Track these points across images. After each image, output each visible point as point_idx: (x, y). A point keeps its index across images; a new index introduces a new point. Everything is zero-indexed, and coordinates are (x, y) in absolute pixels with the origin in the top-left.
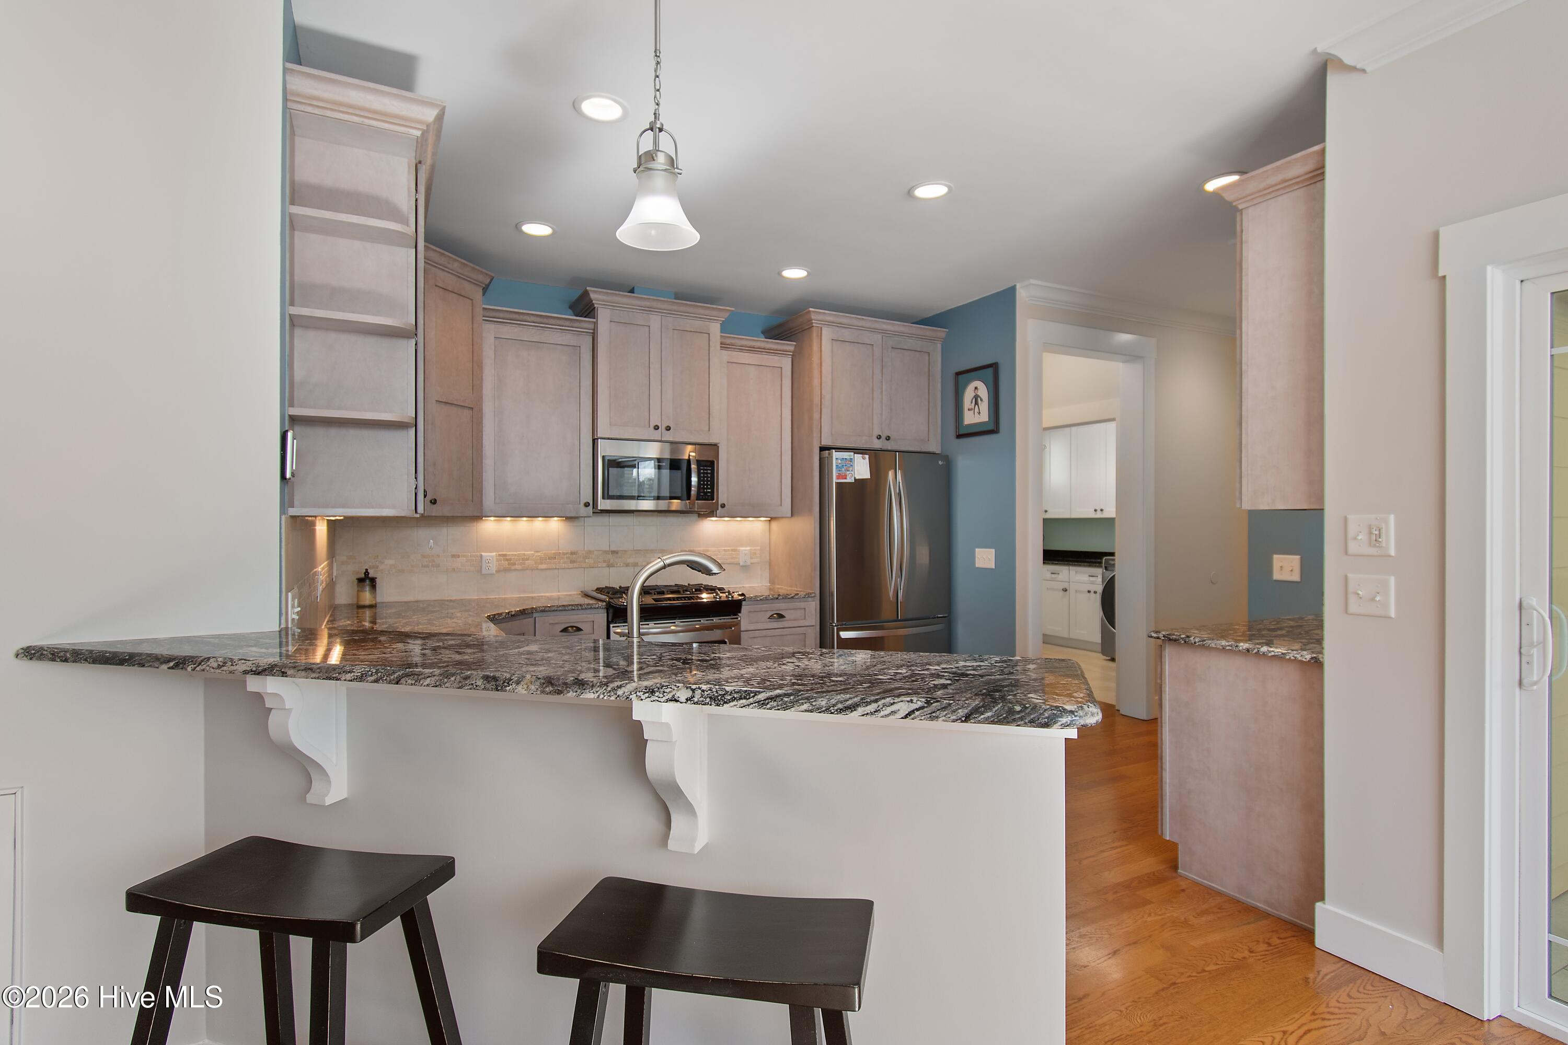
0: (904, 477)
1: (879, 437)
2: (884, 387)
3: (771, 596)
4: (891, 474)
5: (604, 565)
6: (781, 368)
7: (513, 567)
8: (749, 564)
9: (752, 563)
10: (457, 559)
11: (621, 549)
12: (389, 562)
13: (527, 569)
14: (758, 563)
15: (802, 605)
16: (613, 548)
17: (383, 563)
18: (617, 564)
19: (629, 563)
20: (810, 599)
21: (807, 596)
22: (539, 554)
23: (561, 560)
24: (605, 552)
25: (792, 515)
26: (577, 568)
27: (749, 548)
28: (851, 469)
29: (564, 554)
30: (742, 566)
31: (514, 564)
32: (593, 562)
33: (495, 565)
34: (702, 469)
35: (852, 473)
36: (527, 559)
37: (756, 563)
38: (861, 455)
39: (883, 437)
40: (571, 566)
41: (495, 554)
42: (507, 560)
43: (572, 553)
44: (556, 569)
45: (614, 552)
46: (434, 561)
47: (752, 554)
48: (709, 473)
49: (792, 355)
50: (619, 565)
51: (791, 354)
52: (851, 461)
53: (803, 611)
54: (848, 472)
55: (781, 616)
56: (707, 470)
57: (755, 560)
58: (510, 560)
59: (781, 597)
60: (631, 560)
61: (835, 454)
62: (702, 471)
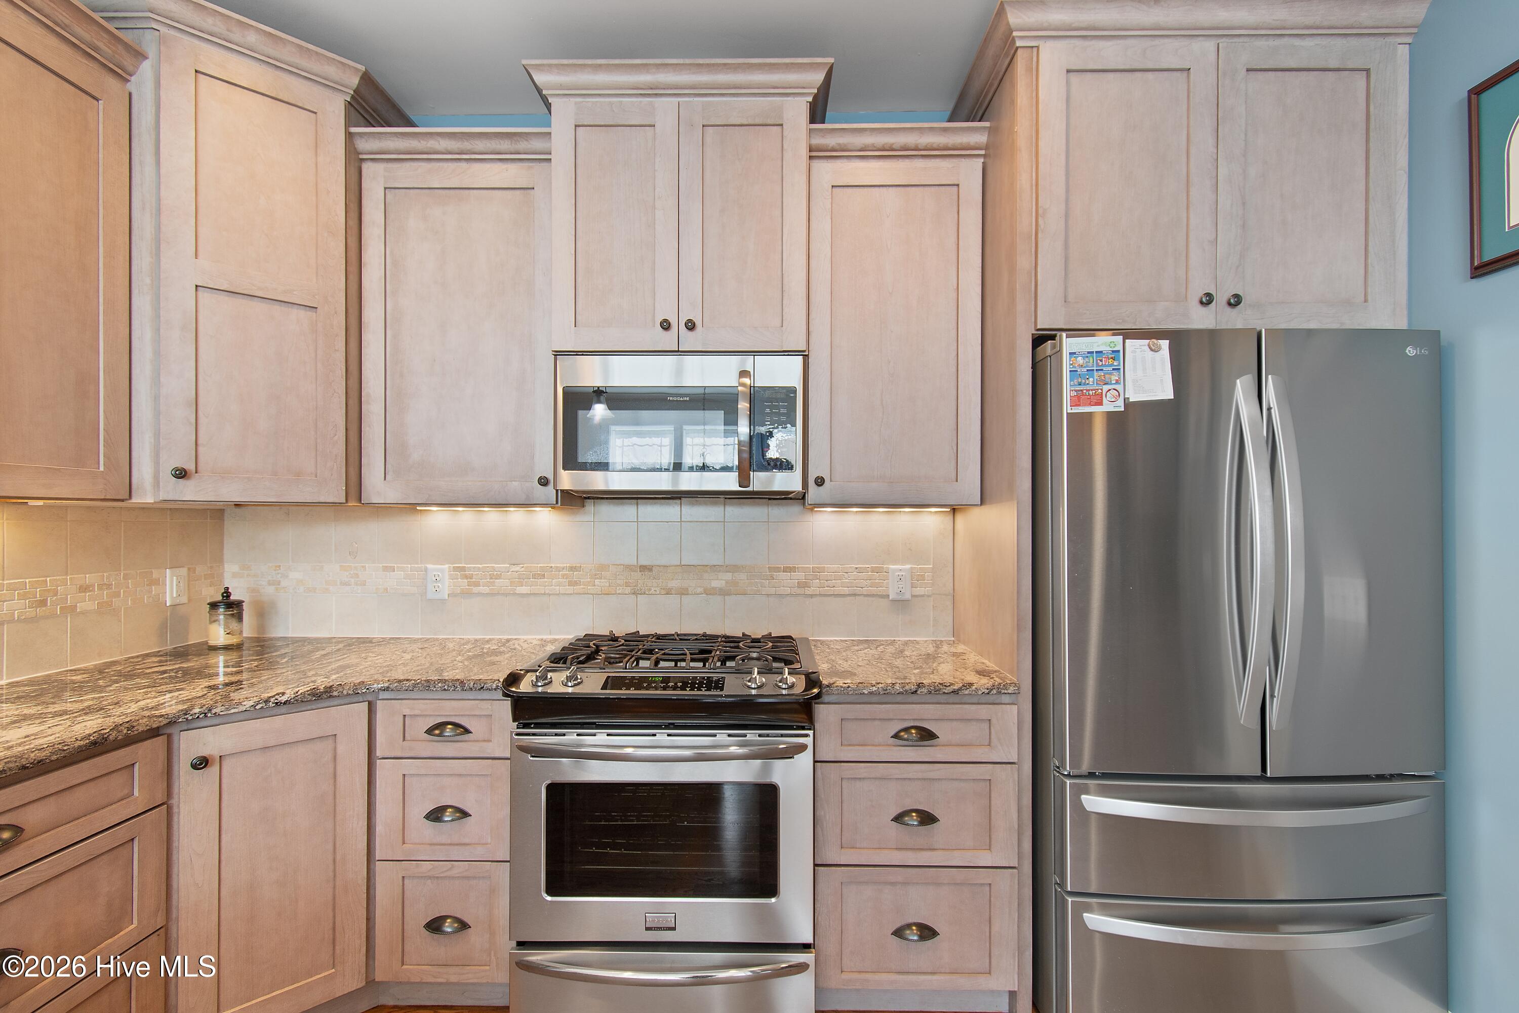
0: (1287, 396)
1: (1207, 300)
2: (1223, 171)
3: (897, 687)
4: (1242, 389)
5: (628, 590)
6: (958, 185)
7: (476, 590)
8: (908, 596)
9: (913, 596)
10: (391, 573)
11: (658, 563)
12: (295, 575)
13: (498, 594)
14: (929, 596)
15: (983, 711)
16: (644, 562)
17: (287, 576)
18: (650, 590)
19: (670, 589)
20: (1005, 698)
21: (995, 691)
22: (517, 568)
23: (553, 579)
24: (629, 568)
25: (983, 502)
26: (580, 594)
27: (908, 566)
28: (1114, 378)
29: (558, 569)
30: (893, 601)
31: (477, 584)
32: (608, 584)
33: (447, 584)
34: (768, 407)
35: (1120, 387)
36: (499, 577)
37: (922, 596)
38: (1146, 342)
39: (1221, 298)
40: (570, 589)
41: (447, 566)
42: (466, 577)
43: (572, 569)
44: (544, 594)
45: (644, 568)
46: (357, 576)
47: (916, 578)
48: (783, 414)
49: (984, 156)
50: (652, 591)
51: (983, 152)
52: (1113, 359)
53: (986, 726)
54: (1106, 388)
55: (926, 735)
56: (777, 407)
57: (919, 591)
58: (471, 577)
59: (925, 690)
60: (674, 584)
61: (1069, 344)
62: (768, 410)
